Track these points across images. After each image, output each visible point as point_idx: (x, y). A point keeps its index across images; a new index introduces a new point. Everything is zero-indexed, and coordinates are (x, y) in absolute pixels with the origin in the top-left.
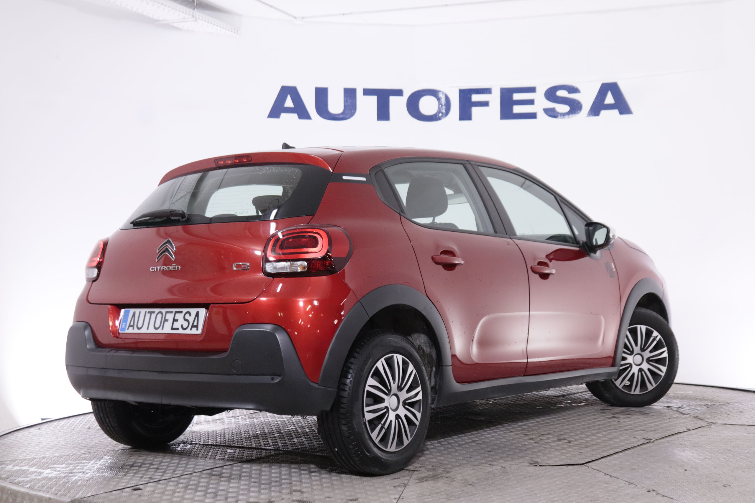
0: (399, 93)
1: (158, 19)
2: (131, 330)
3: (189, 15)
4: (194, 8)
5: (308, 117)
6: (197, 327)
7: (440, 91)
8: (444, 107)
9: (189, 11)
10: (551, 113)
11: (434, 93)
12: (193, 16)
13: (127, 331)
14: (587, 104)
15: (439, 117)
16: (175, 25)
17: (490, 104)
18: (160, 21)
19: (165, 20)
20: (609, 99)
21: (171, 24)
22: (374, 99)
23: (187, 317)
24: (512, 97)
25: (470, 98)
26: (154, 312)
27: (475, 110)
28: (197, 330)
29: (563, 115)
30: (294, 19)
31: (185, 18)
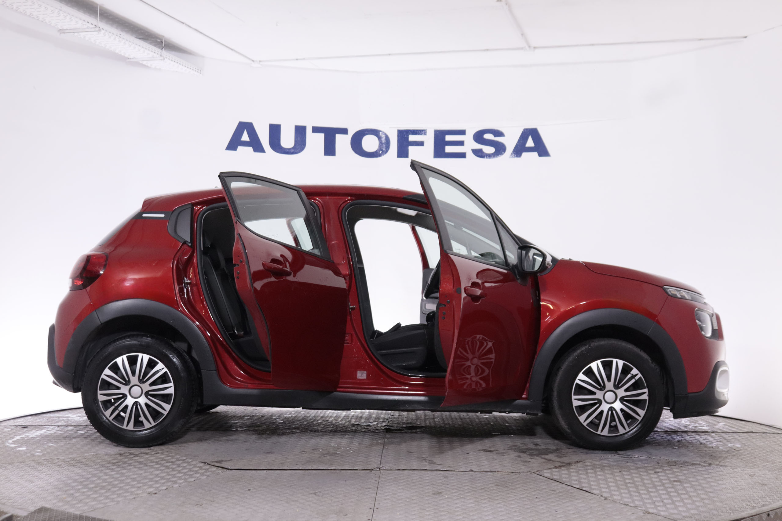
0: (344, 131)
1: (129, 57)
3: (158, 54)
4: (162, 49)
5: (262, 150)
7: (381, 131)
8: (384, 146)
9: (158, 50)
10: (478, 153)
11: (375, 132)
12: (161, 55)
14: (511, 147)
15: (379, 154)
16: (144, 63)
17: (425, 144)
19: (135, 58)
20: (530, 143)
21: (141, 62)
22: (322, 136)
24: (444, 138)
25: (408, 138)
27: (411, 149)
29: (489, 156)
30: (252, 62)
31: (153, 57)
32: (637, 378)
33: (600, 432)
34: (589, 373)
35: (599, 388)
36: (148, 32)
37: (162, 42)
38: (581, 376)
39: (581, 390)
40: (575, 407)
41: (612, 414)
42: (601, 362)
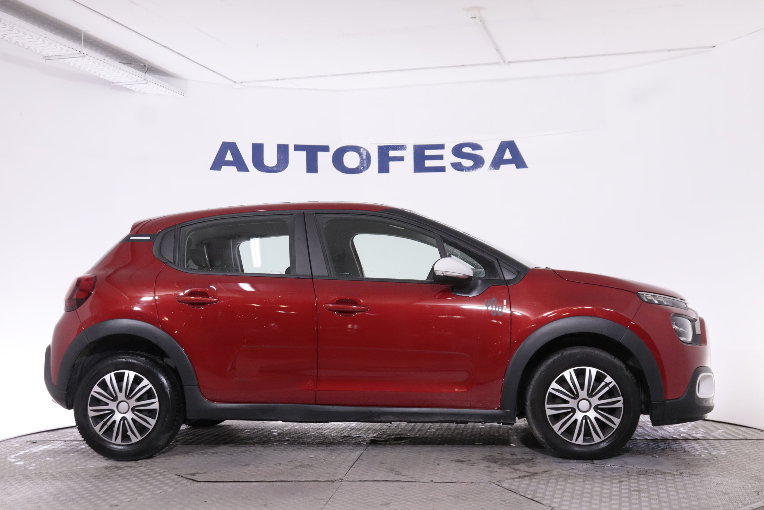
0: (326, 149)
1: (113, 82)
3: (141, 78)
4: (146, 73)
5: (246, 170)
7: (362, 148)
8: (365, 162)
9: (142, 74)
10: (458, 167)
11: (356, 149)
12: (144, 79)
14: (489, 159)
15: (360, 170)
16: (128, 87)
17: (405, 159)
18: (115, 83)
19: (119, 82)
20: (508, 155)
21: (125, 86)
22: (303, 154)
24: (424, 153)
25: (388, 154)
27: (392, 164)
29: (468, 169)
30: (234, 83)
31: (137, 81)
32: (611, 386)
33: (575, 441)
34: (562, 382)
35: (573, 396)
36: (131, 57)
37: (146, 66)
38: (554, 385)
39: (554, 399)
40: (549, 416)
41: (586, 422)
42: (574, 370)
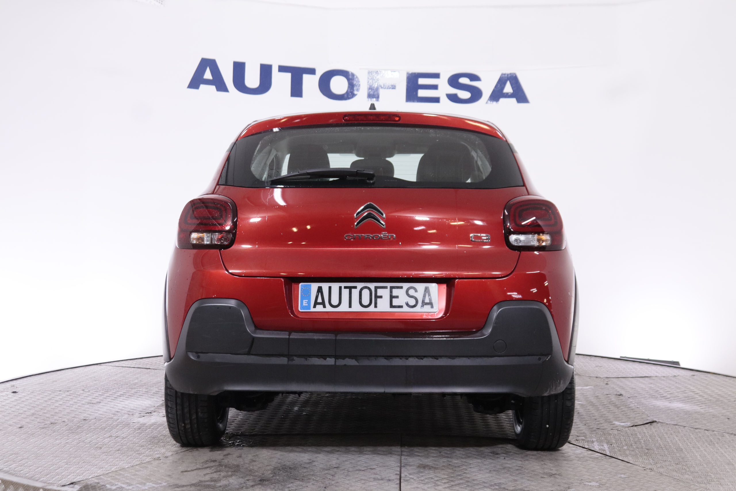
2: (319, 308)
6: (431, 304)
13: (312, 310)
23: (412, 292)
26: (355, 287)
28: (432, 307)
